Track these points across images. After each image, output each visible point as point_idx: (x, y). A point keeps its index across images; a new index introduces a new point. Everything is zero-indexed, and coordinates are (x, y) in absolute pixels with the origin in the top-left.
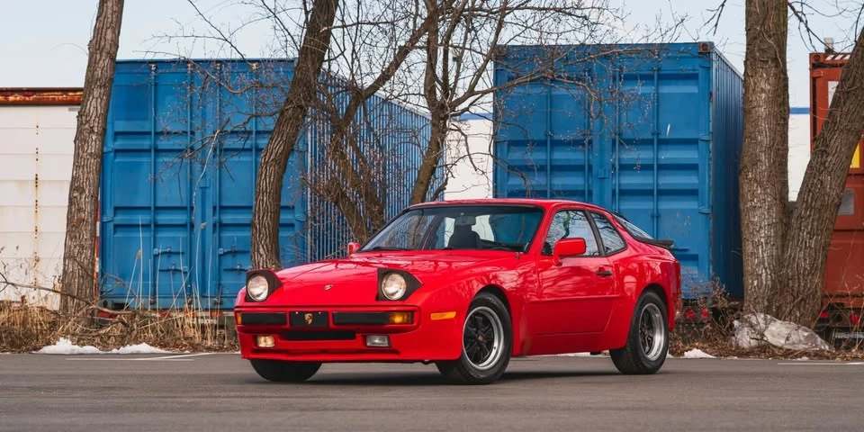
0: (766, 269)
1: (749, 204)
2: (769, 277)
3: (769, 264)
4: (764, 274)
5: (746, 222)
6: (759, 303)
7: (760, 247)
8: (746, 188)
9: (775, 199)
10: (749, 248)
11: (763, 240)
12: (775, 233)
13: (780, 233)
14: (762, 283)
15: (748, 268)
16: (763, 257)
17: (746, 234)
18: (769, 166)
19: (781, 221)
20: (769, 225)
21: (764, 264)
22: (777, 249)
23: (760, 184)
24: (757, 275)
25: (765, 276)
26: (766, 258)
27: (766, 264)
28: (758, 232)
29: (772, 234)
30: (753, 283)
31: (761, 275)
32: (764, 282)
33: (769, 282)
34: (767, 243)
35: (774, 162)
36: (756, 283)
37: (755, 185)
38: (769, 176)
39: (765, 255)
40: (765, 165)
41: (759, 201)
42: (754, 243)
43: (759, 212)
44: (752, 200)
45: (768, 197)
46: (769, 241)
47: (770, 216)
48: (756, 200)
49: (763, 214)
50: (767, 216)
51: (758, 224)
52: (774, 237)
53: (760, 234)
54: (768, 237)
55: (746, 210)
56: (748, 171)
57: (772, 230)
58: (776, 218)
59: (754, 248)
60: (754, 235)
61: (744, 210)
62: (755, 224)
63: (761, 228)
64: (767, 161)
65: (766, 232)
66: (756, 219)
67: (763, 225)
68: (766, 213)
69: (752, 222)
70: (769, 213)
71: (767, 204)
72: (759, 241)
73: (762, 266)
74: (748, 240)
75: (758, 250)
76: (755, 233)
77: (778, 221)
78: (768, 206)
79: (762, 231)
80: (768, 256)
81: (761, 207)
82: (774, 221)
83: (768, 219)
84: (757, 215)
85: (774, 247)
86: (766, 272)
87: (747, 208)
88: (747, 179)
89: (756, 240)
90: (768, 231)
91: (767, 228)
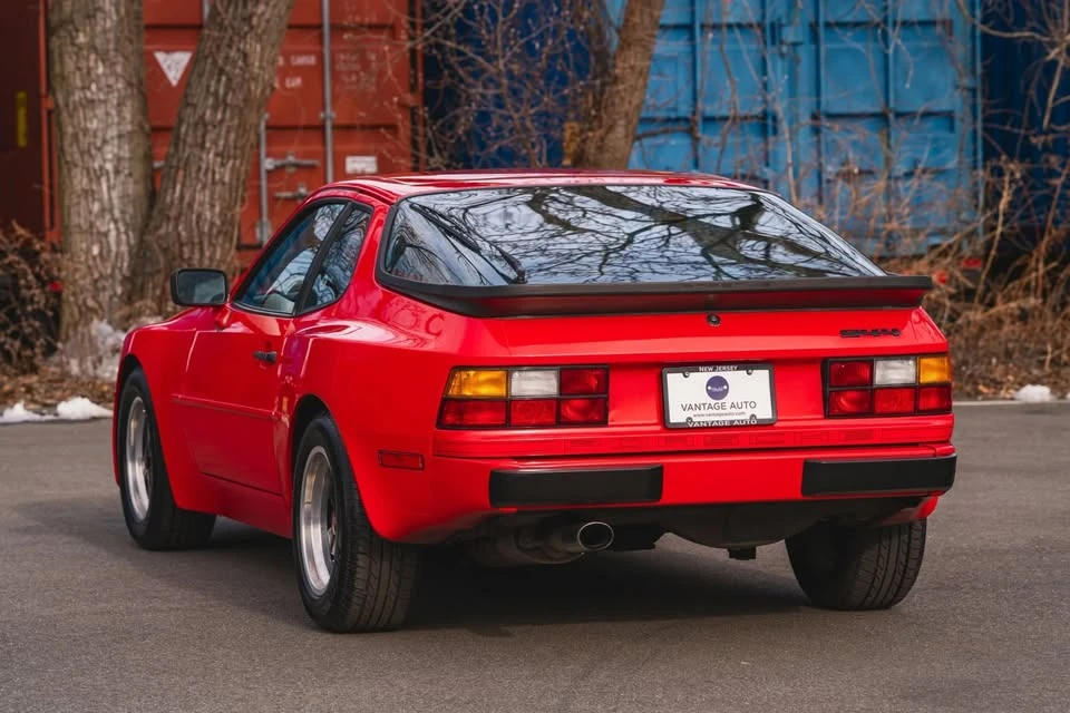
0: (116, 222)
1: (77, 96)
2: (124, 237)
3: (123, 212)
4: (113, 234)
5: (70, 130)
6: (104, 289)
7: (103, 180)
8: (70, 64)
9: (130, 84)
10: (80, 181)
11: (109, 166)
12: (132, 151)
13: (140, 152)
14: (109, 251)
15: (78, 219)
16: (110, 199)
17: (73, 153)
18: (121, 20)
19: (142, 128)
20: (120, 136)
21: (111, 211)
22: (135, 182)
23: (103, 57)
24: (99, 233)
25: (118, 238)
26: (116, 202)
27: (117, 214)
28: (99, 149)
29: (127, 155)
30: (89, 251)
31: (106, 234)
32: (114, 248)
33: (124, 248)
34: (117, 172)
35: (127, 13)
36: (96, 250)
37: (93, 57)
38: (118, 40)
39: (115, 194)
40: (111, 18)
41: (99, 89)
42: (92, 172)
43: (100, 111)
44: (85, 88)
45: (117, 81)
46: (121, 169)
47: (122, 119)
48: (94, 87)
49: (107, 114)
50: (116, 120)
51: (100, 134)
52: (130, 159)
53: (103, 155)
54: (119, 159)
55: (71, 107)
56: (77, 31)
57: (126, 147)
58: (132, 123)
59: (91, 181)
60: (91, 156)
61: (67, 105)
62: (91, 133)
63: (105, 142)
64: (113, 9)
65: (116, 150)
66: (94, 125)
67: (108, 137)
68: (114, 112)
69: (86, 131)
70: (119, 113)
71: (116, 94)
72: (101, 168)
73: (108, 217)
74: (76, 166)
75: (99, 184)
76: (93, 152)
77: (136, 128)
78: (119, 98)
79: (108, 148)
80: (121, 198)
81: (105, 102)
82: (129, 128)
83: (119, 124)
84: (95, 116)
85: (131, 180)
86: (117, 229)
87: (74, 102)
88: (73, 44)
89: (96, 165)
90: (120, 147)
91: (116, 142)
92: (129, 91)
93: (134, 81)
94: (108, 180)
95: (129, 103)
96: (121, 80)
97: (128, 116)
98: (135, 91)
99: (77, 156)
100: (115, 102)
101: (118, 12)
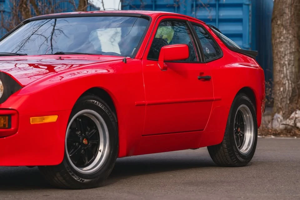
0: (288, 80)
1: (278, 40)
2: (290, 85)
3: (290, 77)
4: (287, 84)
5: (276, 51)
6: (284, 101)
7: (285, 67)
8: (276, 30)
9: (294, 37)
10: (278, 67)
11: (286, 63)
12: (294, 58)
13: (297, 58)
14: (286, 89)
15: (277, 79)
16: (287, 73)
17: (276, 59)
18: (291, 16)
19: (298, 50)
20: (290, 53)
21: (287, 77)
22: (295, 68)
23: (285, 27)
24: (283, 84)
25: (288, 85)
26: (288, 74)
27: (289, 78)
28: (284, 57)
29: (293, 59)
30: (280, 90)
31: (285, 84)
32: (287, 89)
33: (290, 89)
34: (289, 64)
35: (294, 14)
36: (282, 89)
37: (282, 28)
38: (291, 23)
39: (288, 71)
40: (288, 16)
41: (284, 38)
42: (281, 64)
43: (284, 45)
44: (280, 38)
45: (290, 36)
46: (290, 63)
47: (291, 47)
48: (282, 38)
49: (286, 46)
50: (289, 48)
51: (284, 52)
52: (294, 60)
53: (285, 59)
54: (290, 60)
55: (276, 44)
56: (278, 20)
57: (292, 56)
58: (295, 49)
59: (281, 67)
60: (281, 60)
61: (275, 44)
62: (281, 52)
63: (285, 55)
64: (289, 13)
65: (289, 57)
66: (282, 49)
67: (286, 53)
68: (288, 45)
69: (280, 52)
70: (290, 46)
71: (289, 40)
72: (284, 63)
73: (286, 79)
74: (277, 63)
75: (283, 69)
76: (282, 58)
77: (296, 50)
78: (290, 41)
79: (286, 57)
80: (290, 73)
81: (285, 42)
82: (294, 50)
83: (290, 49)
84: (283, 47)
85: (294, 67)
86: (289, 83)
87: (277, 42)
88: (277, 24)
89: (282, 62)
90: (290, 57)
91: (289, 55)
92: (294, 39)
93: (296, 35)
94: (286, 67)
95: (294, 43)
96: (291, 35)
97: (294, 47)
98: (296, 39)
99: (277, 60)
100: (289, 42)
101: (291, 13)
